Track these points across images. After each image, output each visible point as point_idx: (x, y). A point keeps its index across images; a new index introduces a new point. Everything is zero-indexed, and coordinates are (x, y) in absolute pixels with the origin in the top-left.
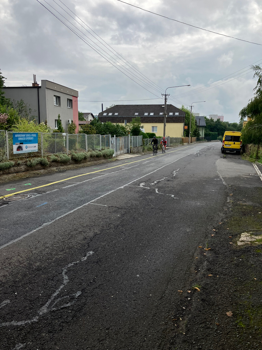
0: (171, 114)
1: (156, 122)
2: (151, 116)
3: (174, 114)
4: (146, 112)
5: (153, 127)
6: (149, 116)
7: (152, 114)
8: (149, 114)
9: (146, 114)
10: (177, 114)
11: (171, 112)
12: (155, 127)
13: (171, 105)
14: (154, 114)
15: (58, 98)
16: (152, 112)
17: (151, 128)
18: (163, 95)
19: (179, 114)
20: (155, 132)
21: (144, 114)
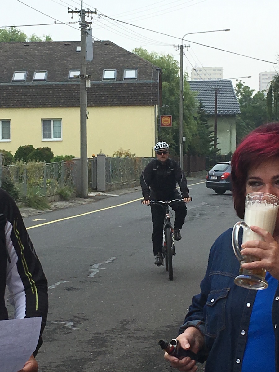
0: (109, 74)
1: (56, 104)
2: (36, 83)
3: (120, 74)
4: (20, 70)
5: (46, 122)
6: (30, 84)
7: (40, 76)
8: (30, 77)
9: (19, 76)
10: (130, 74)
11: (110, 68)
12: (55, 120)
13: (108, 44)
14: (49, 77)
16: (40, 70)
17: (40, 125)
18: (72, 12)
19: (139, 74)
20: (53, 139)
21: (12, 76)
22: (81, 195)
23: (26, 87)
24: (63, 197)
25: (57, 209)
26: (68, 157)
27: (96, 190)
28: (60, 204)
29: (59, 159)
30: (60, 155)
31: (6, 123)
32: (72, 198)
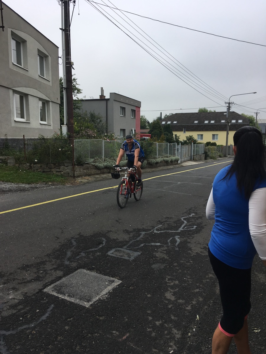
0: (234, 121)
1: (217, 130)
2: (211, 124)
3: (237, 121)
4: (207, 120)
5: (214, 135)
7: (212, 122)
8: (209, 122)
9: (206, 122)
10: (240, 121)
11: (234, 119)
12: (216, 135)
13: (234, 112)
14: (215, 122)
15: (123, 109)
16: (213, 120)
17: (212, 136)
18: (226, 103)
19: (243, 121)
20: (215, 140)
21: (204, 122)
22: (225, 156)
23: (208, 125)
24: (220, 157)
25: (219, 160)
26: (221, 145)
27: (229, 155)
28: (220, 158)
29: (218, 146)
30: (219, 144)
31: (202, 135)
32: (223, 157)
